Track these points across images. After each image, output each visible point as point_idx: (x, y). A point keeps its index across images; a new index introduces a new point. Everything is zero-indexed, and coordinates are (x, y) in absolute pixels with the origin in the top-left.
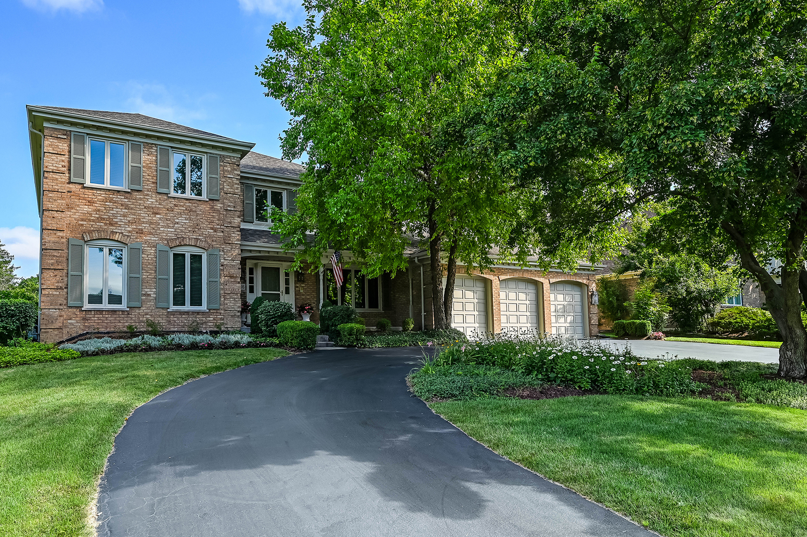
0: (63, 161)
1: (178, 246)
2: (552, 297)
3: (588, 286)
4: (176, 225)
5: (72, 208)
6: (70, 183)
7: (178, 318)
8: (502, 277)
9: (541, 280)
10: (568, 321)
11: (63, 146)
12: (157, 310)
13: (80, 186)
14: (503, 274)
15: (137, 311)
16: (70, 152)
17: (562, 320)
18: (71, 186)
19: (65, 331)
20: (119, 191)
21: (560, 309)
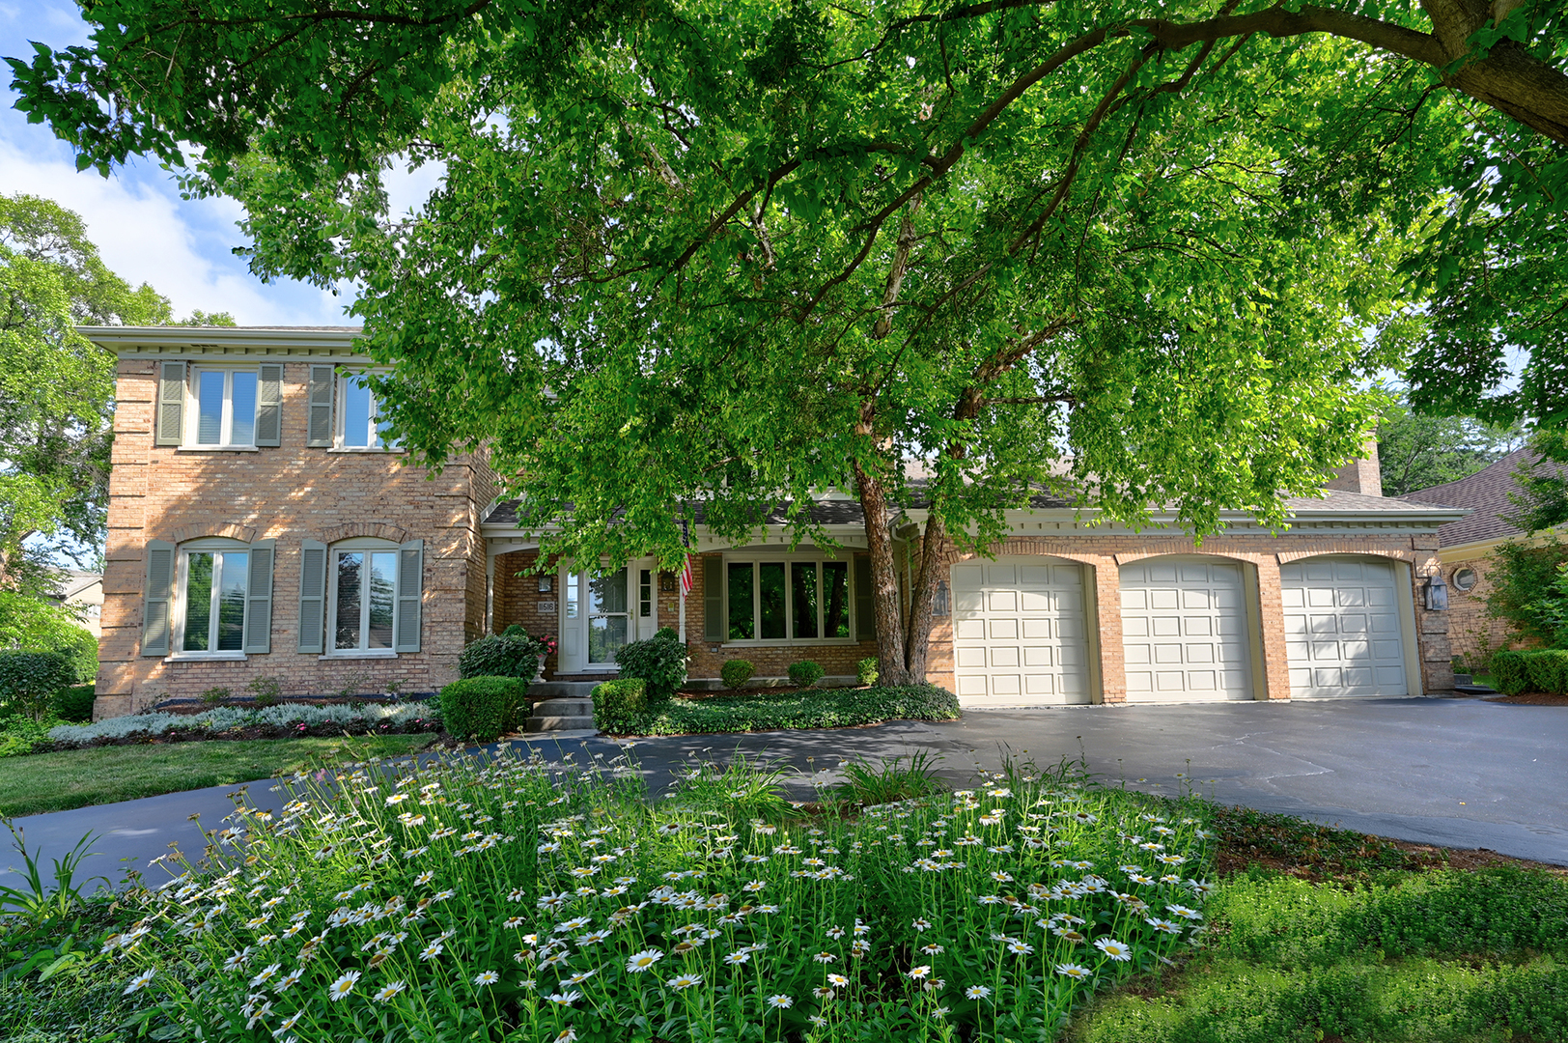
0: (146, 412)
1: (344, 539)
2: (1291, 597)
3: (1412, 565)
4: (341, 503)
5: (158, 489)
6: (156, 447)
7: (338, 671)
8: (1124, 558)
9: (1251, 557)
10: (1350, 655)
11: (147, 388)
12: (299, 658)
13: (173, 451)
14: (1125, 550)
15: (263, 660)
16: (157, 395)
17: (1330, 652)
18: (158, 451)
19: (135, 699)
20: (239, 453)
21: (1320, 625)
